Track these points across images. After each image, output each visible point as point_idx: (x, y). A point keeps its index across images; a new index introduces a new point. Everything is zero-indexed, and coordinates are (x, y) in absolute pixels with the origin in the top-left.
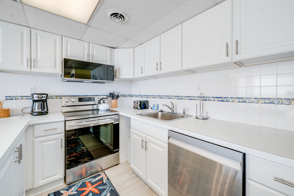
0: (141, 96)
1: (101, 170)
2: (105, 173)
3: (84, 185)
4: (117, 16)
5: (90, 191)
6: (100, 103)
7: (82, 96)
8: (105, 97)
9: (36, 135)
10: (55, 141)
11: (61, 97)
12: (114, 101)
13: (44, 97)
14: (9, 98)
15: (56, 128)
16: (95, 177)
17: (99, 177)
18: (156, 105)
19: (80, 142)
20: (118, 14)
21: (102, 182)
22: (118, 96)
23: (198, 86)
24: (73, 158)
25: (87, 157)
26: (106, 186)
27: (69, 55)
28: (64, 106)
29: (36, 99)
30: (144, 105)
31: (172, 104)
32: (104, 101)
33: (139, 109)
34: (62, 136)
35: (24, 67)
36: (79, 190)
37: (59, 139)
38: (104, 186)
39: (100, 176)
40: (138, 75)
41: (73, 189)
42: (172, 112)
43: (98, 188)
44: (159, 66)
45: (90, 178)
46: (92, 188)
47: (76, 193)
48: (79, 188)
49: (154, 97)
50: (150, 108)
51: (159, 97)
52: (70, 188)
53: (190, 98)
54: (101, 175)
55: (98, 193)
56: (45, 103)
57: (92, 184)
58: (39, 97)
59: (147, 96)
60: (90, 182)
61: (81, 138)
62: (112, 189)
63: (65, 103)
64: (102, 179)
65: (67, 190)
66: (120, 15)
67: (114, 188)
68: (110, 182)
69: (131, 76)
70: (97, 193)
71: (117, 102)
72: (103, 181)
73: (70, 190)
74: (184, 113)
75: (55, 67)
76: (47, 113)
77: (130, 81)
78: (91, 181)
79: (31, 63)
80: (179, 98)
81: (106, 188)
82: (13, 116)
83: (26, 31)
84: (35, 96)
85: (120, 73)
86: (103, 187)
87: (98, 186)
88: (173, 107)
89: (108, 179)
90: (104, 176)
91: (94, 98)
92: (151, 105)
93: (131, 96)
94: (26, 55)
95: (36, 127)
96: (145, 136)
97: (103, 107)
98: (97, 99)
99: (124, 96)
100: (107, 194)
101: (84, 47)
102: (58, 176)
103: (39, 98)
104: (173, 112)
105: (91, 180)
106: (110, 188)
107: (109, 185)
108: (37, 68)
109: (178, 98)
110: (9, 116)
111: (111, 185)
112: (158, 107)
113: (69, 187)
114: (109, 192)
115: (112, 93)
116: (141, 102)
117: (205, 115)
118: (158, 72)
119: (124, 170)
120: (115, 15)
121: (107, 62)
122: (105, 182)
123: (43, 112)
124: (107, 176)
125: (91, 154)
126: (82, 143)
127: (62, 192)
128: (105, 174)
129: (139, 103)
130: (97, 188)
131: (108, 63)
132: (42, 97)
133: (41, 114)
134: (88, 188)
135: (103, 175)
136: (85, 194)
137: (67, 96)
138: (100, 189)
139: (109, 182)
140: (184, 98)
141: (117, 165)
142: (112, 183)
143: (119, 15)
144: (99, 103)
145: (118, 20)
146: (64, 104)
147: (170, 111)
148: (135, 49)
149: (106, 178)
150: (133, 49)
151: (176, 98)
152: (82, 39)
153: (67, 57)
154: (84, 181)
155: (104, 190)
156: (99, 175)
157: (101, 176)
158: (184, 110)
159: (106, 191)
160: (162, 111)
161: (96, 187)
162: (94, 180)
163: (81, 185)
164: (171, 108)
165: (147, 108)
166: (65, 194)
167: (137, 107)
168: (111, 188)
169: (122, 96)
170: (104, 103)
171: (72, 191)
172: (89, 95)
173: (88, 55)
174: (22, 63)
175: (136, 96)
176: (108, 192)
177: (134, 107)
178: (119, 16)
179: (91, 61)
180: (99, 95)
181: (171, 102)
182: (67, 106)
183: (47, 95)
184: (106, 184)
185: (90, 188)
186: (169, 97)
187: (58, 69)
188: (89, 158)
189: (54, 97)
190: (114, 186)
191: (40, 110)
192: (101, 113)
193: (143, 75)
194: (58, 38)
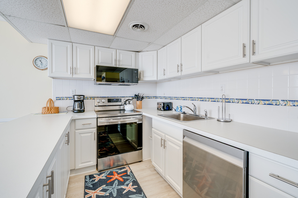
0: (165, 98)
1: (126, 164)
2: (129, 167)
3: (111, 173)
4: (138, 26)
5: (116, 179)
6: (126, 104)
7: (110, 97)
8: (131, 98)
9: (77, 128)
10: (90, 134)
11: (94, 98)
12: (138, 102)
13: (82, 98)
14: (58, 99)
15: (90, 123)
16: (121, 169)
17: (124, 169)
18: (179, 107)
19: (109, 139)
21: (126, 173)
22: (143, 98)
23: (222, 87)
24: (104, 152)
25: (115, 152)
26: (129, 177)
27: (100, 62)
28: (97, 106)
29: (76, 99)
30: (167, 107)
31: (194, 106)
32: (129, 102)
33: (162, 110)
34: (95, 130)
35: (68, 75)
36: (108, 176)
37: (92, 132)
38: (128, 177)
39: (125, 169)
40: (161, 77)
41: (103, 175)
42: (194, 113)
43: (123, 177)
44: (180, 67)
45: (117, 169)
46: (118, 177)
47: (105, 178)
48: (108, 175)
49: (177, 98)
50: (174, 110)
51: (182, 99)
52: (101, 174)
53: (214, 100)
54: (126, 168)
55: (123, 181)
56: (83, 103)
57: (118, 174)
58: (78, 98)
59: (171, 98)
60: (117, 172)
61: (110, 136)
62: (134, 180)
63: (97, 103)
64: (126, 171)
65: (99, 175)
66: (141, 25)
67: (136, 179)
68: (133, 174)
69: (154, 78)
70: (122, 181)
71: (141, 103)
72: (127, 173)
73: (101, 175)
74: (206, 115)
75: (90, 73)
76: (84, 111)
77: (155, 83)
78: (118, 172)
79: (73, 70)
80: (202, 99)
81: (129, 178)
82: (61, 112)
83: (69, 45)
84: (76, 97)
85: (144, 76)
86: (127, 177)
87: (123, 176)
88: (195, 109)
89: (131, 172)
90: (128, 170)
91: (121, 99)
92: (174, 106)
93: (156, 98)
94: (70, 65)
95: (77, 121)
96: (164, 135)
97: (128, 108)
98: (123, 100)
99: (149, 97)
100: (130, 183)
101: (112, 54)
102: (92, 163)
103: (79, 99)
104: (195, 114)
105: (117, 170)
106: (132, 179)
107: (132, 177)
108: (77, 74)
109: (201, 99)
110: (58, 112)
111: (134, 177)
112: (181, 109)
113: (100, 173)
114: (132, 182)
115: (137, 94)
116: (164, 104)
117: (227, 118)
118: (179, 74)
119: (146, 166)
120: (136, 26)
121: (131, 66)
122: (128, 174)
123: (81, 111)
124: (131, 170)
125: (118, 150)
126: (111, 140)
127: (95, 176)
128: (130, 168)
129: (162, 104)
130: (122, 177)
131: (133, 67)
132: (80, 98)
133: (80, 111)
134: (115, 176)
135: (127, 168)
136: (112, 180)
137: (99, 97)
138: (124, 179)
139: (132, 174)
140: (207, 99)
141: (140, 162)
142: (135, 175)
144: (124, 104)
145: (139, 30)
146: (97, 104)
147: (192, 113)
148: (158, 51)
149: (130, 171)
150: (157, 51)
151: (199, 99)
152: (111, 47)
153: (98, 63)
154: (112, 171)
155: (128, 180)
156: (124, 168)
157: (126, 169)
158: (206, 112)
159: (129, 181)
160: (184, 113)
161: (121, 177)
162: (120, 171)
163: (109, 173)
164: (193, 110)
165: (171, 110)
166: (97, 177)
167: (161, 109)
168: (133, 179)
169: (147, 98)
170: (130, 104)
171: (102, 177)
172: (116, 96)
173: (116, 60)
174: (67, 71)
175: (161, 98)
176: (130, 182)
177: (158, 108)
178: (140, 27)
179: (117, 66)
180: (125, 96)
181: (193, 104)
182: (99, 106)
183: (84, 96)
184: (129, 176)
185: (116, 176)
186: (192, 99)
187: (92, 75)
188: (117, 153)
189: (89, 98)
190: (136, 178)
191: (79, 109)
192: (126, 113)
193: (165, 77)
194: (92, 49)
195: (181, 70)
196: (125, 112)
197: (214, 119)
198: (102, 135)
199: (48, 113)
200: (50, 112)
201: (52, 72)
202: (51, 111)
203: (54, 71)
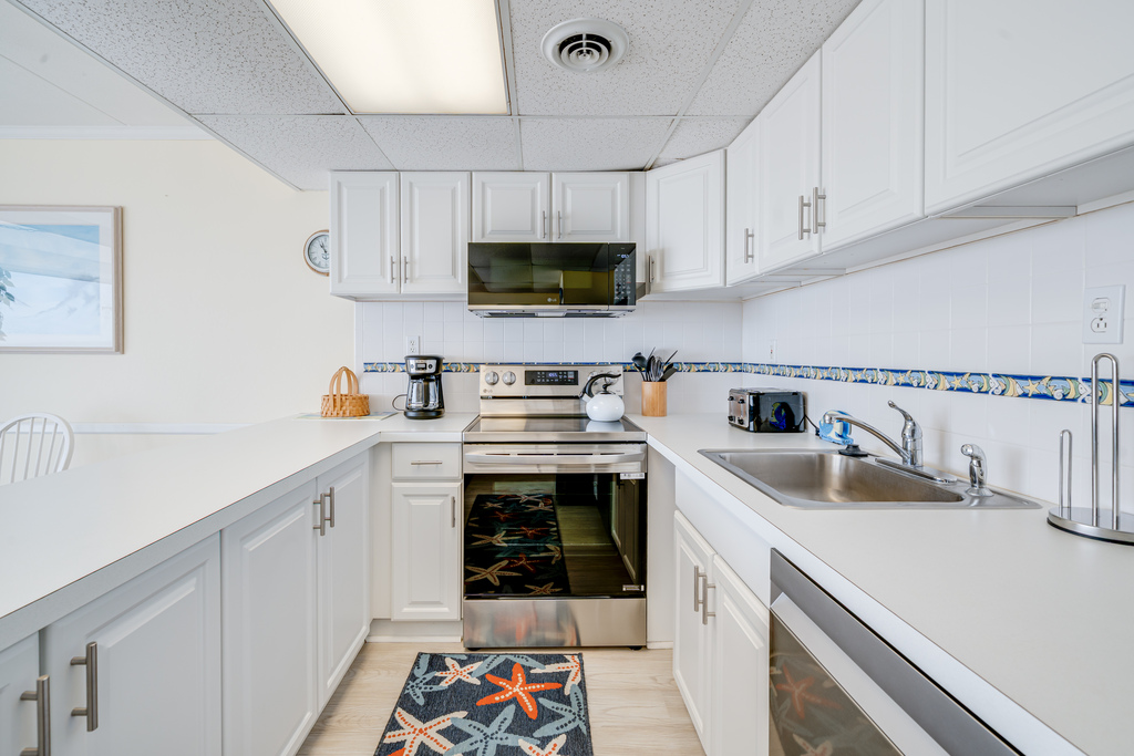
0: (777, 370)
1: (575, 644)
2: (581, 660)
3: (505, 670)
4: (581, 45)
5: (514, 700)
6: (591, 395)
7: (539, 364)
8: (618, 370)
11: (473, 367)
12: (649, 388)
13: (431, 366)
14: (370, 368)
15: (439, 460)
16: (546, 660)
17: (556, 665)
19: (553, 526)
20: (579, 37)
21: (560, 685)
22: (671, 369)
23: (1096, 307)
24: (514, 574)
25: (552, 584)
26: (565, 707)
27: (489, 229)
28: (487, 398)
29: (413, 371)
30: (778, 414)
31: (907, 417)
32: (605, 386)
33: (748, 429)
34: (456, 489)
35: (386, 286)
36: (490, 678)
38: (560, 706)
39: (561, 665)
40: (739, 272)
41: (476, 666)
42: (905, 461)
43: (541, 700)
45: (531, 656)
46: (524, 691)
47: (478, 683)
48: (492, 672)
49: (828, 373)
50: (811, 430)
51: (852, 375)
52: (471, 660)
53: (1037, 388)
54: (566, 661)
55: (534, 717)
56: (432, 385)
57: (531, 679)
58: (419, 366)
59: (799, 371)
60: (527, 669)
61: (561, 513)
62: (577, 729)
63: (488, 387)
64: (562, 678)
65: (462, 663)
66: (589, 37)
67: (588, 728)
68: (585, 699)
69: (712, 280)
70: (530, 716)
71: (663, 394)
72: (564, 684)
73: (469, 666)
74: (976, 479)
75: (454, 273)
76: (438, 413)
77: (735, 301)
78: (530, 668)
79: (402, 268)
80: (962, 382)
81: (563, 713)
82: (377, 414)
83: (390, 182)
84: (412, 362)
85: (666, 271)
86: (556, 705)
87: (543, 696)
88: (908, 433)
89: (582, 685)
90: (574, 670)
91: (576, 373)
92: (816, 414)
93: (738, 368)
94: (390, 251)
95: (396, 448)
97: (600, 409)
98: (584, 379)
99: (703, 367)
100: (556, 736)
101: (533, 192)
102: (446, 609)
103: (419, 369)
104: (909, 465)
105: (532, 663)
106: (574, 720)
107: (575, 709)
108: (411, 282)
109: (957, 382)
110: (367, 414)
111: (582, 713)
113: (469, 656)
114: (567, 733)
115: (646, 354)
116: (757, 397)
118: (811, 246)
119: (654, 679)
120: (571, 44)
121: (613, 231)
122: (567, 692)
123: (430, 413)
124: (583, 674)
125: (567, 578)
126: (558, 531)
127: (449, 662)
128: (582, 664)
129: (749, 401)
130: (536, 699)
131: (619, 236)
132: (423, 366)
133: (426, 414)
134: (513, 686)
135: (571, 665)
136: (497, 698)
137: (496, 364)
138: (543, 707)
139: (581, 697)
140: (994, 383)
141: (637, 648)
142: (590, 707)
143: (584, 42)
144: (584, 392)
145: (590, 61)
146: (485, 391)
147: (896, 458)
148: (729, 149)
149: (579, 679)
150: (722, 150)
151: (945, 382)
152: (526, 167)
153: (483, 236)
154: (511, 658)
155: (554, 716)
156: (561, 659)
157: (567, 664)
158: (972, 457)
159: (558, 723)
160: (853, 452)
161: (535, 695)
162: (539, 670)
163: (498, 666)
164: (900, 444)
165: (797, 430)
166: (452, 670)
167: (741, 422)
168: (578, 722)
169: (695, 368)
170: (607, 393)
171: (470, 673)
172: (561, 361)
173: (548, 218)
174: (383, 274)
175: (759, 369)
176: (561, 731)
177: (731, 418)
178: (588, 45)
179: (554, 241)
180: (598, 361)
181: (892, 405)
182: (494, 398)
183: (439, 360)
184: (566, 700)
185: (517, 688)
186: (905, 378)
187: (460, 281)
188: (557, 590)
189: (463, 367)
190: (591, 720)
191: (421, 405)
192: (592, 430)
193: (757, 268)
194: (460, 182)
195: (820, 225)
196: (591, 428)
197: (1033, 505)
198: (535, 508)
199: (335, 413)
200: (341, 413)
201: (340, 281)
202: (344, 408)
203: (345, 274)
